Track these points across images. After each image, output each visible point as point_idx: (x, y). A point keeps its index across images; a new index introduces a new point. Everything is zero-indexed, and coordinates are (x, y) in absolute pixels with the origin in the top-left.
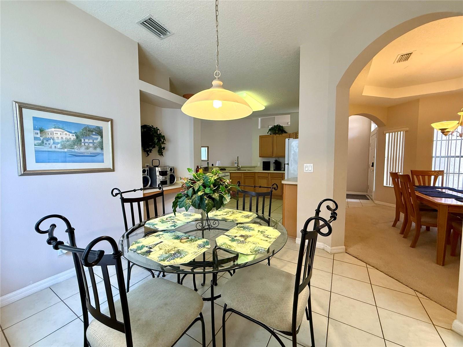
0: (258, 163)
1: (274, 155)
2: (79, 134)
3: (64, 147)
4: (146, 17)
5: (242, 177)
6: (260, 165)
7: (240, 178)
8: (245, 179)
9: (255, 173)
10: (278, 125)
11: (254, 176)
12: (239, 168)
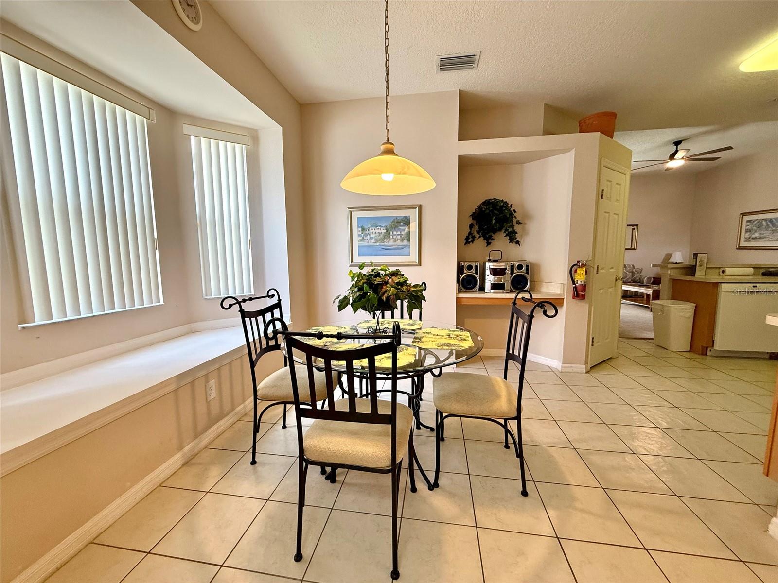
2: (388, 227)
3: (376, 241)
4: (436, 61)
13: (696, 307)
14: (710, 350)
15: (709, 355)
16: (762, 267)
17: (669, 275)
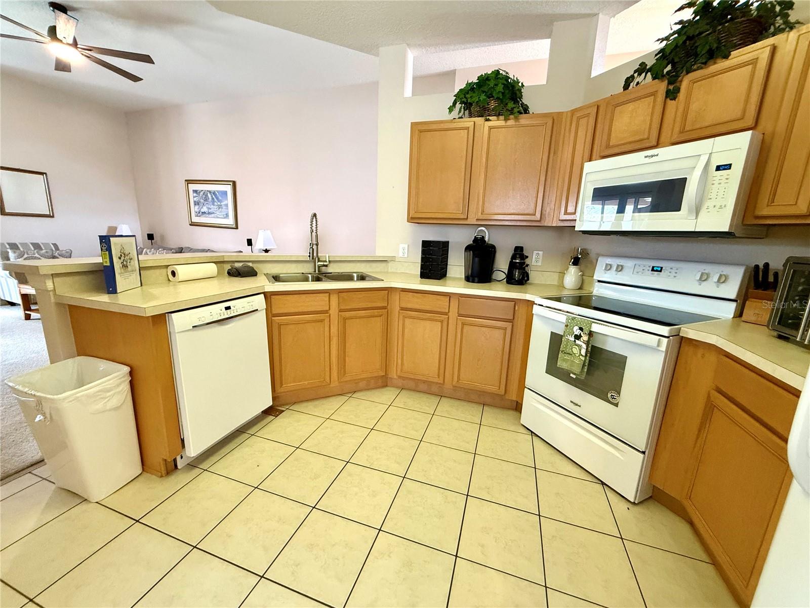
0: (401, 246)
1: (473, 217)
6: (406, 256)
7: (322, 318)
8: (345, 319)
9: (390, 293)
10: (501, 72)
11: (384, 305)
12: (322, 263)
13: (131, 373)
14: (182, 457)
15: (179, 467)
16: (225, 260)
17: (51, 293)
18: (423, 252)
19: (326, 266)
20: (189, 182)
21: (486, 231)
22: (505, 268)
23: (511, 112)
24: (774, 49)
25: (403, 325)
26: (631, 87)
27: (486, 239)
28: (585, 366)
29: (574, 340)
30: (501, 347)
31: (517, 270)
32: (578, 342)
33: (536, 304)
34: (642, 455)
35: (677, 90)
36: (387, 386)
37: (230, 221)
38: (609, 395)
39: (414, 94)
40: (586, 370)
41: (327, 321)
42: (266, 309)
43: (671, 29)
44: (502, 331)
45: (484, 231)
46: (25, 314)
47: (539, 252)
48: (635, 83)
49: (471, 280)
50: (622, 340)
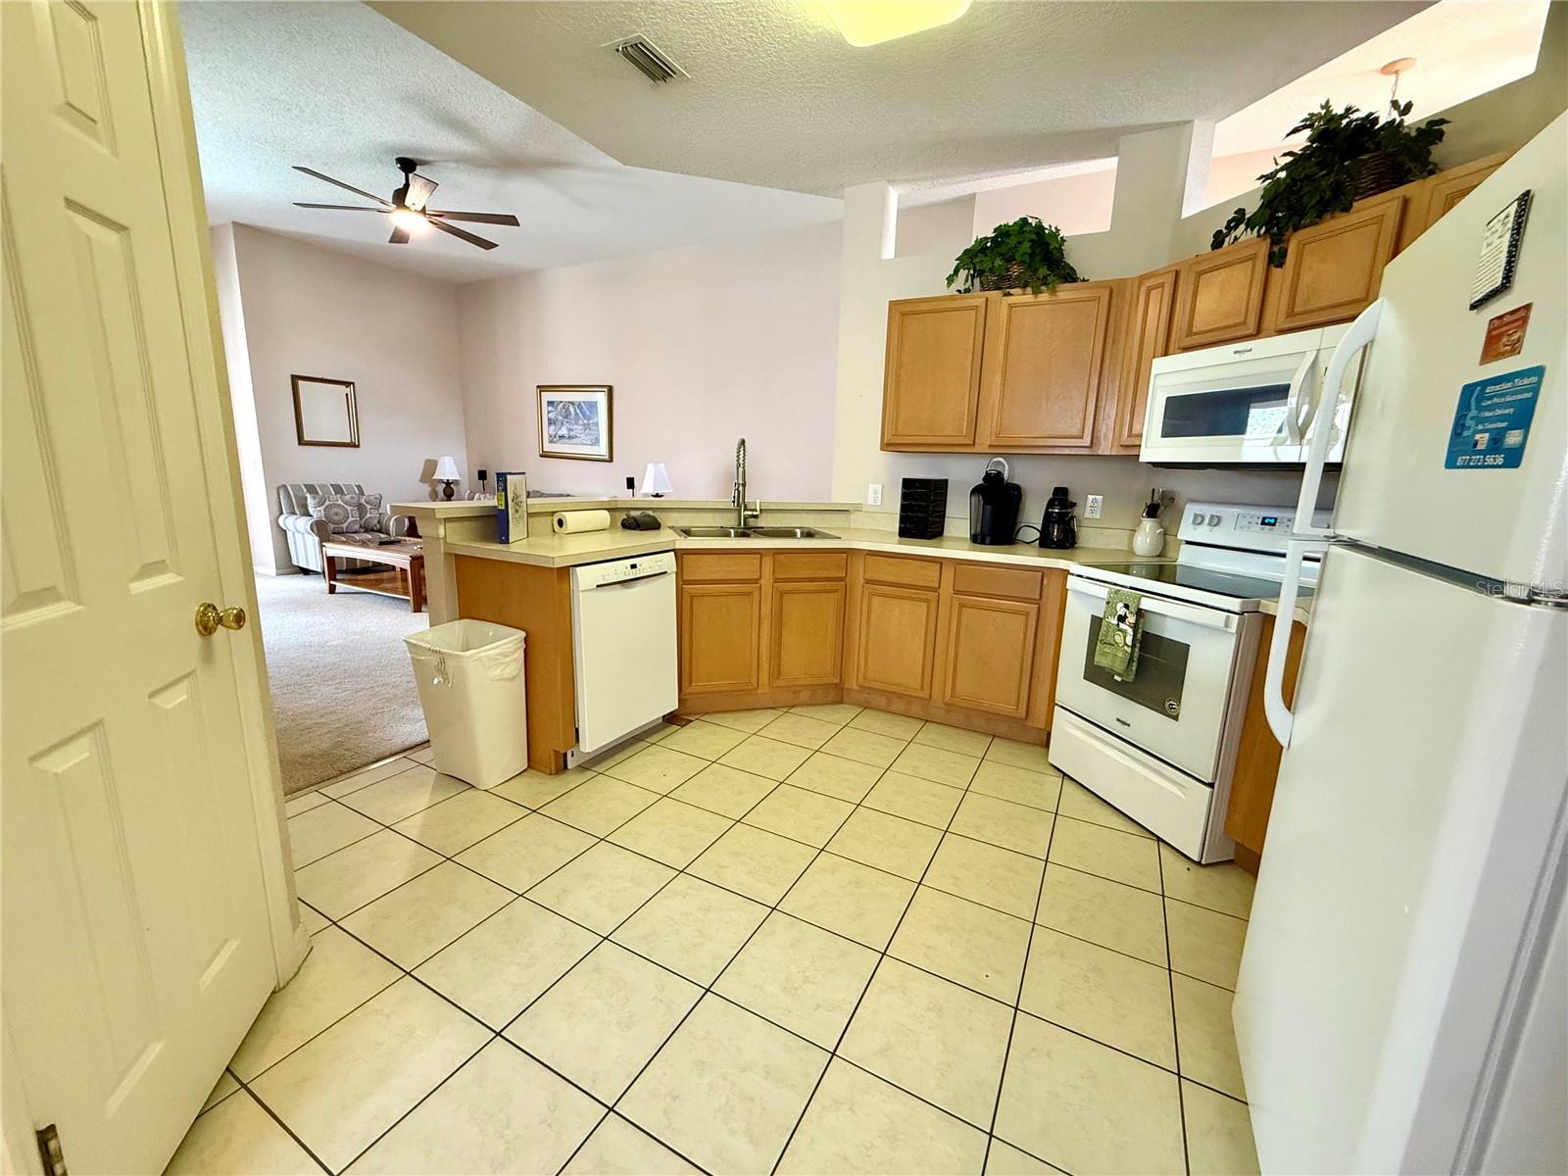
0: (872, 487)
1: (984, 441)
5: (763, 581)
6: (879, 503)
7: (751, 590)
8: (782, 594)
9: (849, 558)
10: (1030, 220)
11: (841, 575)
12: (750, 513)
13: (526, 640)
14: (573, 755)
15: (569, 767)
16: (619, 506)
17: (442, 541)
18: (904, 497)
19: (756, 517)
20: (542, 388)
21: (1005, 463)
22: (1038, 522)
23: (1044, 281)
24: (1406, 202)
25: (869, 605)
26: (1226, 244)
27: (1006, 476)
28: (1133, 661)
29: (1116, 623)
30: (1021, 642)
31: (1056, 526)
32: (1122, 626)
33: (1073, 574)
34: (1209, 790)
35: (1284, 254)
36: (842, 702)
37: (602, 450)
38: (1167, 704)
39: (897, 253)
40: (1134, 668)
41: (756, 594)
42: (677, 573)
43: (1277, 164)
44: (1022, 618)
45: (1000, 462)
46: (330, 585)
47: (1097, 497)
48: (1233, 238)
49: (979, 540)
50: (1184, 621)
